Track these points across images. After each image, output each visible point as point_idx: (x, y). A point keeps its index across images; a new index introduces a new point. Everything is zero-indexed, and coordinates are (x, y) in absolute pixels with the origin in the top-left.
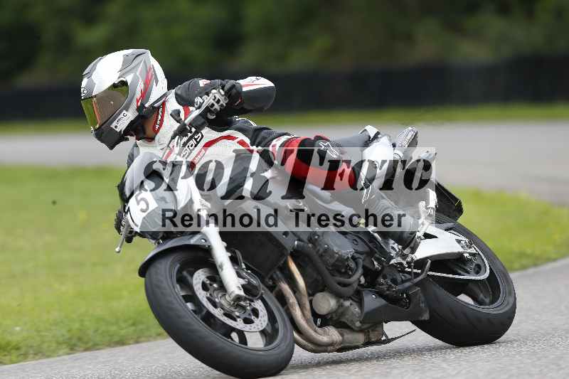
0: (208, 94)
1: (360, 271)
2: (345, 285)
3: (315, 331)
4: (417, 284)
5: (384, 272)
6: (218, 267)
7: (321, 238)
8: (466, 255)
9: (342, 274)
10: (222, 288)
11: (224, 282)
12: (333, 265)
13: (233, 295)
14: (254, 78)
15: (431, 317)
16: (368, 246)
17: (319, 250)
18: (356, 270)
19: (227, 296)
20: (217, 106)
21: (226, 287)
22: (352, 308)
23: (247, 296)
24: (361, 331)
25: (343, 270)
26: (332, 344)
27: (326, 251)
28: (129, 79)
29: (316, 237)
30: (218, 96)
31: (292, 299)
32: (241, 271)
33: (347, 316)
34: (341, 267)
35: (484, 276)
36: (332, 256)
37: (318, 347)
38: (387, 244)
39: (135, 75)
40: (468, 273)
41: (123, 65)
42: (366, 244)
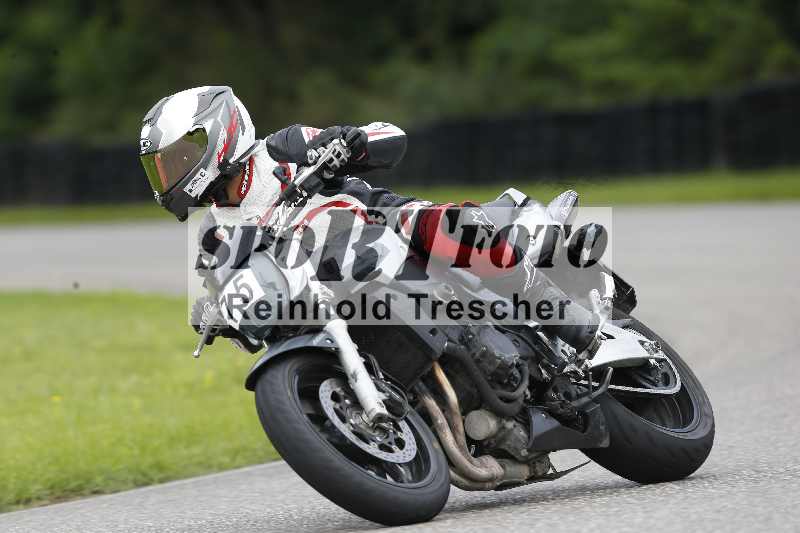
0: (324, 145)
1: (526, 383)
2: (508, 401)
3: (471, 462)
4: (596, 400)
5: (555, 383)
6: (349, 377)
7: (477, 337)
8: (652, 361)
9: (504, 386)
10: (357, 405)
11: (358, 396)
12: (492, 374)
13: (373, 414)
14: (380, 124)
15: (611, 443)
16: (533, 349)
17: (474, 354)
18: (522, 381)
19: (364, 416)
20: (336, 162)
21: (362, 404)
22: (515, 431)
23: (390, 416)
24: (526, 462)
25: (506, 381)
26: (491, 479)
27: (484, 354)
28: (208, 126)
29: (470, 336)
30: (338, 148)
31: (441, 420)
32: (379, 382)
33: (508, 443)
34: (503, 376)
35: (674, 389)
36: (492, 362)
37: (473, 483)
38: (555, 346)
39: (215, 122)
40: (655, 385)
41: (198, 108)
42: (530, 346)
